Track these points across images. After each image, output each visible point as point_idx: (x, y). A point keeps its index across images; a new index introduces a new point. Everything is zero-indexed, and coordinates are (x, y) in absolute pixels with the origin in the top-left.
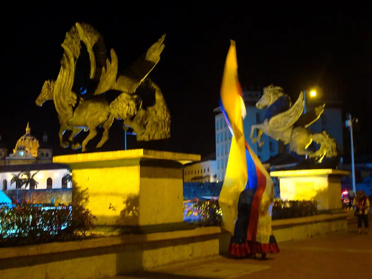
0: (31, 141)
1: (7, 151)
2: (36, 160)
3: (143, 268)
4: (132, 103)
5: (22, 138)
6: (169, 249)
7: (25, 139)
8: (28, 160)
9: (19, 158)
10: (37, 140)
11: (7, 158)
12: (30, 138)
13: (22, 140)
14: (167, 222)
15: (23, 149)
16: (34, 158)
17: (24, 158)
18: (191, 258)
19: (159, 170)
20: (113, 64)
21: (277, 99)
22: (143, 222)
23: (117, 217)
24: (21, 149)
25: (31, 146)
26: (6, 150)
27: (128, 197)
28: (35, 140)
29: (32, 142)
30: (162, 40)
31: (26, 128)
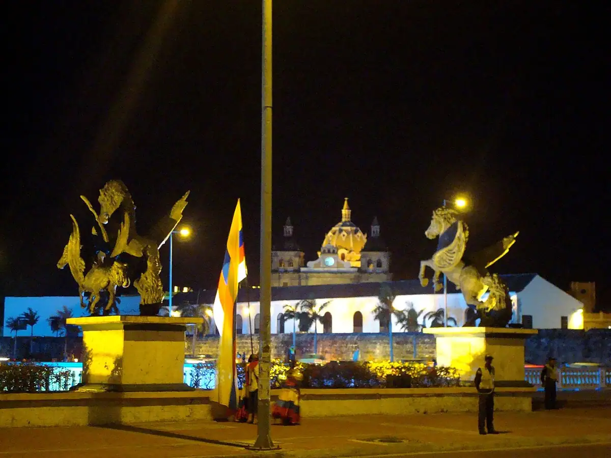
0: (351, 235)
1: (304, 257)
2: (358, 274)
3: (121, 422)
4: (120, 271)
5: (334, 229)
6: (157, 409)
7: (341, 231)
8: (341, 272)
9: (326, 269)
10: (364, 234)
11: (303, 269)
12: (349, 228)
13: (334, 233)
14: (157, 382)
15: (334, 251)
16: (352, 270)
17: (335, 269)
18: (188, 419)
19: (149, 333)
20: (125, 228)
21: (449, 225)
22: (125, 381)
23: (108, 376)
24: (329, 252)
25: (352, 245)
26: (302, 254)
27: (116, 358)
28: (360, 234)
29: (353, 237)
30: (185, 197)
31: (342, 208)
